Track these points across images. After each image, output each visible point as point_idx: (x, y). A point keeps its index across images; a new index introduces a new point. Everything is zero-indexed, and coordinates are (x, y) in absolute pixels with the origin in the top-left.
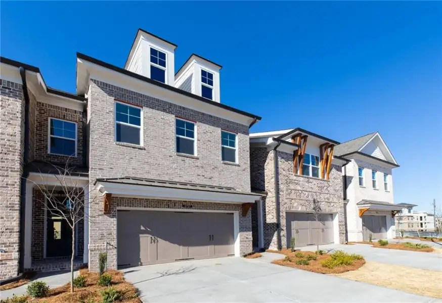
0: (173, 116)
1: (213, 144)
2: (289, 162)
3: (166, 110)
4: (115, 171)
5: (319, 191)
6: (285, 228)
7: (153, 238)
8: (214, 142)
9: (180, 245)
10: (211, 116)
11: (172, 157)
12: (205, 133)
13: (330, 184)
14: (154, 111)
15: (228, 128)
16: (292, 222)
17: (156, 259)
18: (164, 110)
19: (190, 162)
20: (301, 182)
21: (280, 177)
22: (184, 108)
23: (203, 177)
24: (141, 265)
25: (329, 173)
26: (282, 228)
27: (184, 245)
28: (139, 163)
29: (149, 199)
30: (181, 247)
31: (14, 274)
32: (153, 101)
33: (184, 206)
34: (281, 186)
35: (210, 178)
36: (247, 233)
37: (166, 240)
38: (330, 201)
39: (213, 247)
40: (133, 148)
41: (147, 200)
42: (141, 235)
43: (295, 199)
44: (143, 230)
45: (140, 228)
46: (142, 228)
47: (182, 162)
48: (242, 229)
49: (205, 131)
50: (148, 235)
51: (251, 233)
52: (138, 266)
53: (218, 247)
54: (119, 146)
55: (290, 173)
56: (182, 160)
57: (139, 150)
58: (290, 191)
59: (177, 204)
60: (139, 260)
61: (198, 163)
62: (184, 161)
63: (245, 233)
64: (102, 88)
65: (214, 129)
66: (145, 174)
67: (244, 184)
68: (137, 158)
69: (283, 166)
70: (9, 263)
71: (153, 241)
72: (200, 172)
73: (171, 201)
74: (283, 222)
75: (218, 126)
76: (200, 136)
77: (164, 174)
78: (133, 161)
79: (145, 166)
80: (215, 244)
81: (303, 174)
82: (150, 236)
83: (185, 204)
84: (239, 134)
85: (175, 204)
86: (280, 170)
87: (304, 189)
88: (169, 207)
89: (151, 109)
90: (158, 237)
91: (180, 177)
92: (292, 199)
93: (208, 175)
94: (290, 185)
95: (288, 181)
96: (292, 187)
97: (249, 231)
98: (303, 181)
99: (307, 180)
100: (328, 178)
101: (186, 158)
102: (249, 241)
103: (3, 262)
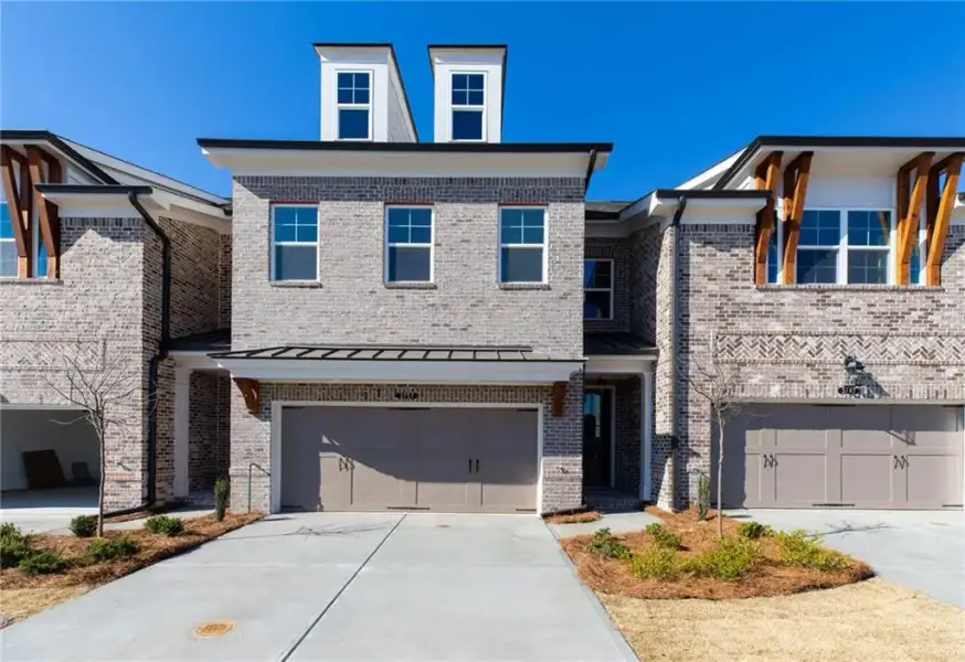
0: (381, 204)
1: (476, 245)
2: (736, 251)
3: (364, 196)
4: (269, 335)
5: (877, 330)
6: (705, 450)
7: (344, 459)
8: (479, 242)
9: (398, 476)
10: (471, 181)
11: (375, 292)
12: (454, 225)
13: (946, 301)
14: (342, 204)
15: (517, 198)
16: (750, 434)
17: (350, 501)
18: (361, 198)
19: (416, 297)
20: (788, 309)
21: (694, 301)
22: (404, 181)
23: (447, 328)
24: (322, 510)
25: (939, 263)
26: (695, 449)
27: (408, 478)
28: (310, 315)
29: (327, 385)
30: (402, 482)
31: (137, 502)
32: (340, 185)
33: (398, 396)
34: (697, 328)
35: (465, 329)
36: (569, 459)
37: (370, 465)
38: (938, 359)
39: (477, 486)
40: (301, 287)
41: (324, 386)
42: (321, 454)
43: (754, 363)
44: (327, 444)
45: (321, 439)
46: (325, 440)
47: (399, 302)
48: (551, 450)
49: (454, 221)
50: (336, 454)
51: (580, 458)
52: (315, 511)
53: (489, 488)
54: (275, 289)
55: (740, 284)
56: (398, 297)
57: (314, 290)
58: (733, 338)
59: (383, 393)
60: (318, 500)
61: (434, 297)
62: (402, 297)
63: (560, 458)
64: (251, 189)
65: (478, 210)
66: (321, 337)
67: (561, 334)
68: (308, 306)
69: (708, 268)
70: (133, 486)
71: (343, 466)
72: (440, 317)
73: (371, 385)
74: (700, 432)
75: (490, 201)
76: (441, 233)
77: (357, 331)
78: (301, 313)
79: (323, 320)
80: (484, 481)
81: (800, 281)
82: (338, 456)
83: (400, 392)
84: (552, 205)
85: (379, 390)
86: (695, 281)
87: (797, 329)
88: (366, 399)
89: (335, 203)
90: (353, 459)
91: (392, 333)
92: (744, 364)
93: (459, 322)
94: (738, 320)
95: (729, 309)
96: (743, 325)
97: (573, 453)
98: (797, 303)
99: (815, 297)
100: (937, 279)
101: (406, 291)
102: (572, 480)
103: (127, 484)
